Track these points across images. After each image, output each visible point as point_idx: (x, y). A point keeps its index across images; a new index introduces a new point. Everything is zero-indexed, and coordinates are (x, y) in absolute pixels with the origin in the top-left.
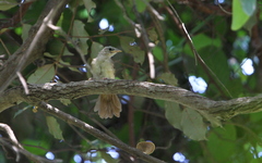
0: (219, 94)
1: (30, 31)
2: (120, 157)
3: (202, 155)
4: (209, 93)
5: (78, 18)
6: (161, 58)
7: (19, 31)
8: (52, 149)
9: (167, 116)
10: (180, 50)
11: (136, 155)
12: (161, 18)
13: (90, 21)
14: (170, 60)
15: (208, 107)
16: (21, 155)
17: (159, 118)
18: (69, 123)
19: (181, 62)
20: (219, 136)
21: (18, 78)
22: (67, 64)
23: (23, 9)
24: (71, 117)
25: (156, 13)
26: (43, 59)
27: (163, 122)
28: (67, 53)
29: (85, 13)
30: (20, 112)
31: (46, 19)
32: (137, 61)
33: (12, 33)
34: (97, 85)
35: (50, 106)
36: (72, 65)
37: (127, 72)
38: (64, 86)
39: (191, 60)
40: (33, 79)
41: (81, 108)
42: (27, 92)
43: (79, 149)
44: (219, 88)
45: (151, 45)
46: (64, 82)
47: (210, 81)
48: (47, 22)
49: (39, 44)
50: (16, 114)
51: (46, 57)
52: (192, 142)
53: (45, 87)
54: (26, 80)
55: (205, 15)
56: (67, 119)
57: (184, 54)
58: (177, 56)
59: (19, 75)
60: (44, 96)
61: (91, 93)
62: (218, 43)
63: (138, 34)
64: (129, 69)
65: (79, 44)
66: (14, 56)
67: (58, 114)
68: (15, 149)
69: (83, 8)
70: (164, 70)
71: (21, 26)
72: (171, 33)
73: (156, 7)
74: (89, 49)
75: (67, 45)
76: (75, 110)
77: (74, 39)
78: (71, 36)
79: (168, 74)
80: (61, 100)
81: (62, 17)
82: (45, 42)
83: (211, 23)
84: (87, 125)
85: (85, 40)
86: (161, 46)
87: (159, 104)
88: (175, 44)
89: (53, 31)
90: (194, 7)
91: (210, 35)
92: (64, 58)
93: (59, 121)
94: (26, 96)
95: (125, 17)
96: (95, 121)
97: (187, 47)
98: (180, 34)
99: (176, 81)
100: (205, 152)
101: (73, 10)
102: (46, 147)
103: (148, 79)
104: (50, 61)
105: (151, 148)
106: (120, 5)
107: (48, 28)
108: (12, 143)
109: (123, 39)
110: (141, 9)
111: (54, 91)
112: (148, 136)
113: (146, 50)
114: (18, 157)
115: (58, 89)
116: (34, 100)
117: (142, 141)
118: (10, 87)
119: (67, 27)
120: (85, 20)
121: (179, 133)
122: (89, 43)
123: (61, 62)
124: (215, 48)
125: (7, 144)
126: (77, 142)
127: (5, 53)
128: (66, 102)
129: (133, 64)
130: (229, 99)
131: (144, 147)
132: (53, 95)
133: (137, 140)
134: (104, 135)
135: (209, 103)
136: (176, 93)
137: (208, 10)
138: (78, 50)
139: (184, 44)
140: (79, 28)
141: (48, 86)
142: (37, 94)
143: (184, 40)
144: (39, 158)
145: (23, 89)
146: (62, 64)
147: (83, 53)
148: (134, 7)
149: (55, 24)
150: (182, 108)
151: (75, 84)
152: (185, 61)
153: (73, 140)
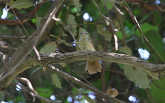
0: (157, 60)
1: (42, 21)
2: (96, 98)
3: (146, 97)
4: (151, 59)
5: (71, 13)
6: (121, 38)
7: (34, 21)
8: (54, 94)
9: (126, 73)
10: (133, 33)
11: (107, 98)
12: (122, 13)
13: (78, 15)
14: (127, 39)
15: (150, 68)
16: (36, 97)
17: (120, 75)
18: (65, 78)
19: (134, 40)
20: (157, 86)
21: (34, 50)
22: (64, 41)
23: (37, 8)
24: (66, 74)
25: (119, 10)
26: (49, 39)
27: (123, 77)
28: (64, 35)
29: (75, 10)
30: (35, 71)
31: (51, 14)
32: (107, 39)
33: (30, 22)
34: (82, 54)
35: (53, 68)
36: (67, 42)
37: (100, 47)
38: (62, 55)
39: (140, 39)
40: (43, 51)
41: (72, 69)
42: (40, 59)
43: (71, 94)
44: (157, 56)
45: (116, 30)
46: (62, 52)
47: (151, 52)
48: (52, 16)
49: (47, 29)
50: (33, 72)
51: (51, 37)
52: (141, 89)
53: (50, 56)
54: (39, 51)
55: (148, 11)
56: (64, 75)
57: (135, 35)
58: (131, 36)
59: (35, 48)
60: (50, 61)
61: (79, 59)
62: (156, 28)
63: (108, 23)
64: (102, 44)
65: (71, 30)
66: (31, 36)
67: (58, 72)
68: (32, 94)
69: (73, 6)
70: (123, 45)
71: (36, 18)
72: (127, 22)
73: (118, 6)
74: (78, 32)
75: (64, 30)
76: (69, 70)
77: (68, 26)
78: (66, 24)
79: (126, 47)
80: (61, 64)
81: (61, 13)
82: (50, 28)
83: (152, 16)
84: (76, 79)
85: (75, 27)
86: (121, 30)
87: (120, 66)
88: (130, 29)
89: (55, 21)
90: (142, 6)
91: (152, 23)
92: (62, 38)
93: (59, 76)
94: (38, 61)
95: (100, 13)
96: (81, 76)
97: (137, 31)
98: (133, 23)
99: (131, 52)
100: (148, 96)
101: (68, 8)
102: (51, 92)
103: (114, 51)
104: (54, 40)
105: (115, 93)
106: (96, 5)
107: (52, 19)
108: (30, 90)
109: (98, 26)
110: (109, 8)
111: (56, 58)
112: (113, 86)
113: (113, 33)
114: (34, 99)
115: (58, 57)
116: (44, 64)
117: (110, 89)
118: (29, 56)
119: (64, 18)
120: (75, 14)
121: (133, 84)
122: (78, 29)
123: (60, 40)
124: (154, 31)
125: (27, 91)
126: (70, 89)
127: (26, 34)
128: (64, 65)
129: (104, 41)
130: (163, 63)
131: (112, 92)
132: (55, 61)
133: (106, 88)
134: (86, 85)
135: (151, 66)
136: (130, 59)
137: (150, 8)
138: (71, 33)
139: (136, 29)
140: (71, 19)
141: (52, 55)
142: (46, 60)
143: (135, 26)
144: (47, 100)
145: (37, 57)
146: (61, 41)
147: (73, 35)
148: (105, 6)
149: (56, 17)
150: (134, 68)
151: (69, 54)
152: (136, 39)
153: (67, 88)
